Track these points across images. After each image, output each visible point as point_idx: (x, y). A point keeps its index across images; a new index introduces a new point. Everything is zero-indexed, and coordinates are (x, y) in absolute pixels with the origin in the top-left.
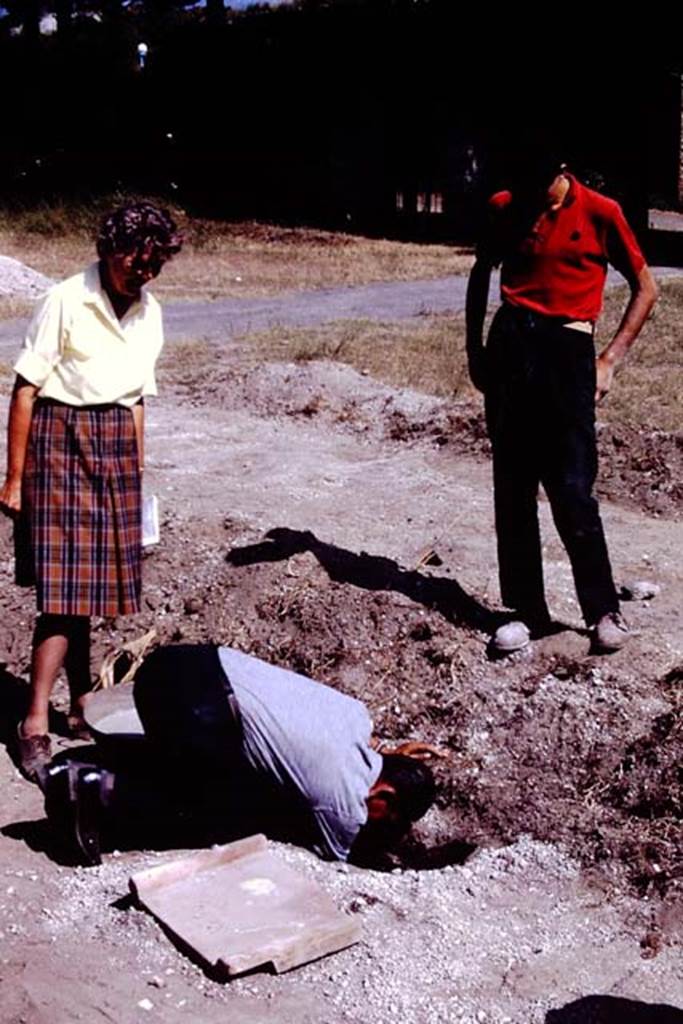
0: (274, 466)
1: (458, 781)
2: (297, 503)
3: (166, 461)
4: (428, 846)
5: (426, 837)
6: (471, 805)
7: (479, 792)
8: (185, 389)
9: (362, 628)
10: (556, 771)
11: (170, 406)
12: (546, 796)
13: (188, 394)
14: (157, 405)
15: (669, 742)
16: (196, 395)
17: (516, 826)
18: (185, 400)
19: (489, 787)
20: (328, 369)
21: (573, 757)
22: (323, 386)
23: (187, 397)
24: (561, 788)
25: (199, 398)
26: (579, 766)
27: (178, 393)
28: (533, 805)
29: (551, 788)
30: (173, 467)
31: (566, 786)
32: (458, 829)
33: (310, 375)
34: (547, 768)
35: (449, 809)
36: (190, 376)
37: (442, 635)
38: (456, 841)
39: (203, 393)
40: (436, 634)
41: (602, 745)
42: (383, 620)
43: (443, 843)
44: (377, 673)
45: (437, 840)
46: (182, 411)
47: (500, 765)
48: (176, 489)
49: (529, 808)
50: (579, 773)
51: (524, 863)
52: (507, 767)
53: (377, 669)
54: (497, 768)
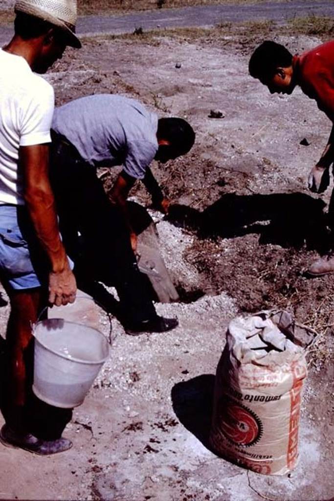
0: (259, 88)
1: (208, 260)
2: (258, 108)
3: (208, 83)
4: (187, 291)
5: (186, 286)
6: (211, 272)
7: (215, 267)
8: (241, 46)
9: (198, 178)
10: (253, 261)
11: (231, 55)
12: (244, 273)
13: (241, 49)
14: (226, 54)
15: (300, 253)
16: (244, 50)
17: (224, 287)
18: (237, 52)
19: (221, 265)
20: (307, 40)
21: (262, 254)
22: (303, 49)
23: (240, 51)
24: (251, 270)
25: (245, 51)
26: (262, 260)
27: (237, 48)
28: (235, 277)
29: (247, 269)
30: (211, 86)
31: (254, 269)
32: (202, 284)
33: (297, 43)
34: (249, 258)
35: (202, 273)
36: (246, 40)
37: (230, 185)
38: (199, 290)
39: (248, 49)
40: (227, 184)
41: (276, 250)
42: (209, 174)
43: (194, 290)
44: (196, 201)
45: (192, 288)
46: (236, 57)
47: (230, 254)
48: (202, 98)
49: (233, 278)
50: (261, 263)
51: (215, 306)
52: (232, 255)
53: (196, 199)
54: (228, 256)
